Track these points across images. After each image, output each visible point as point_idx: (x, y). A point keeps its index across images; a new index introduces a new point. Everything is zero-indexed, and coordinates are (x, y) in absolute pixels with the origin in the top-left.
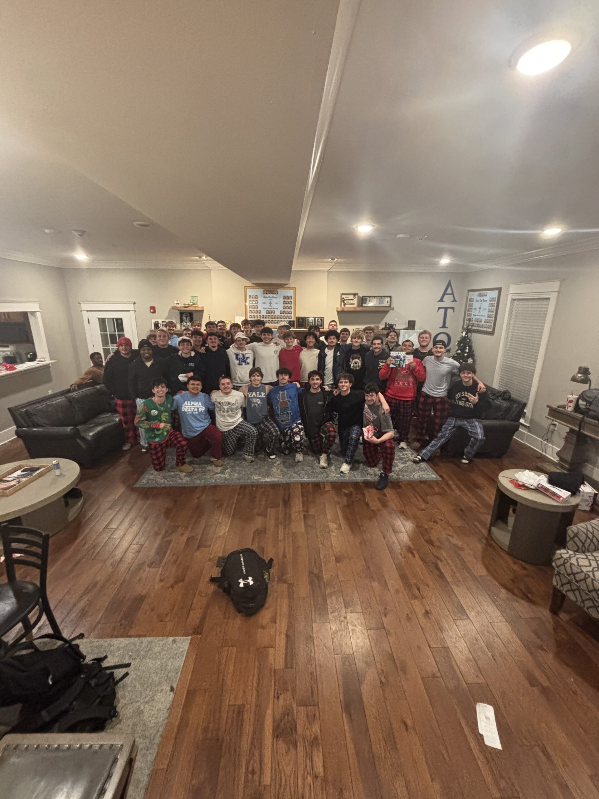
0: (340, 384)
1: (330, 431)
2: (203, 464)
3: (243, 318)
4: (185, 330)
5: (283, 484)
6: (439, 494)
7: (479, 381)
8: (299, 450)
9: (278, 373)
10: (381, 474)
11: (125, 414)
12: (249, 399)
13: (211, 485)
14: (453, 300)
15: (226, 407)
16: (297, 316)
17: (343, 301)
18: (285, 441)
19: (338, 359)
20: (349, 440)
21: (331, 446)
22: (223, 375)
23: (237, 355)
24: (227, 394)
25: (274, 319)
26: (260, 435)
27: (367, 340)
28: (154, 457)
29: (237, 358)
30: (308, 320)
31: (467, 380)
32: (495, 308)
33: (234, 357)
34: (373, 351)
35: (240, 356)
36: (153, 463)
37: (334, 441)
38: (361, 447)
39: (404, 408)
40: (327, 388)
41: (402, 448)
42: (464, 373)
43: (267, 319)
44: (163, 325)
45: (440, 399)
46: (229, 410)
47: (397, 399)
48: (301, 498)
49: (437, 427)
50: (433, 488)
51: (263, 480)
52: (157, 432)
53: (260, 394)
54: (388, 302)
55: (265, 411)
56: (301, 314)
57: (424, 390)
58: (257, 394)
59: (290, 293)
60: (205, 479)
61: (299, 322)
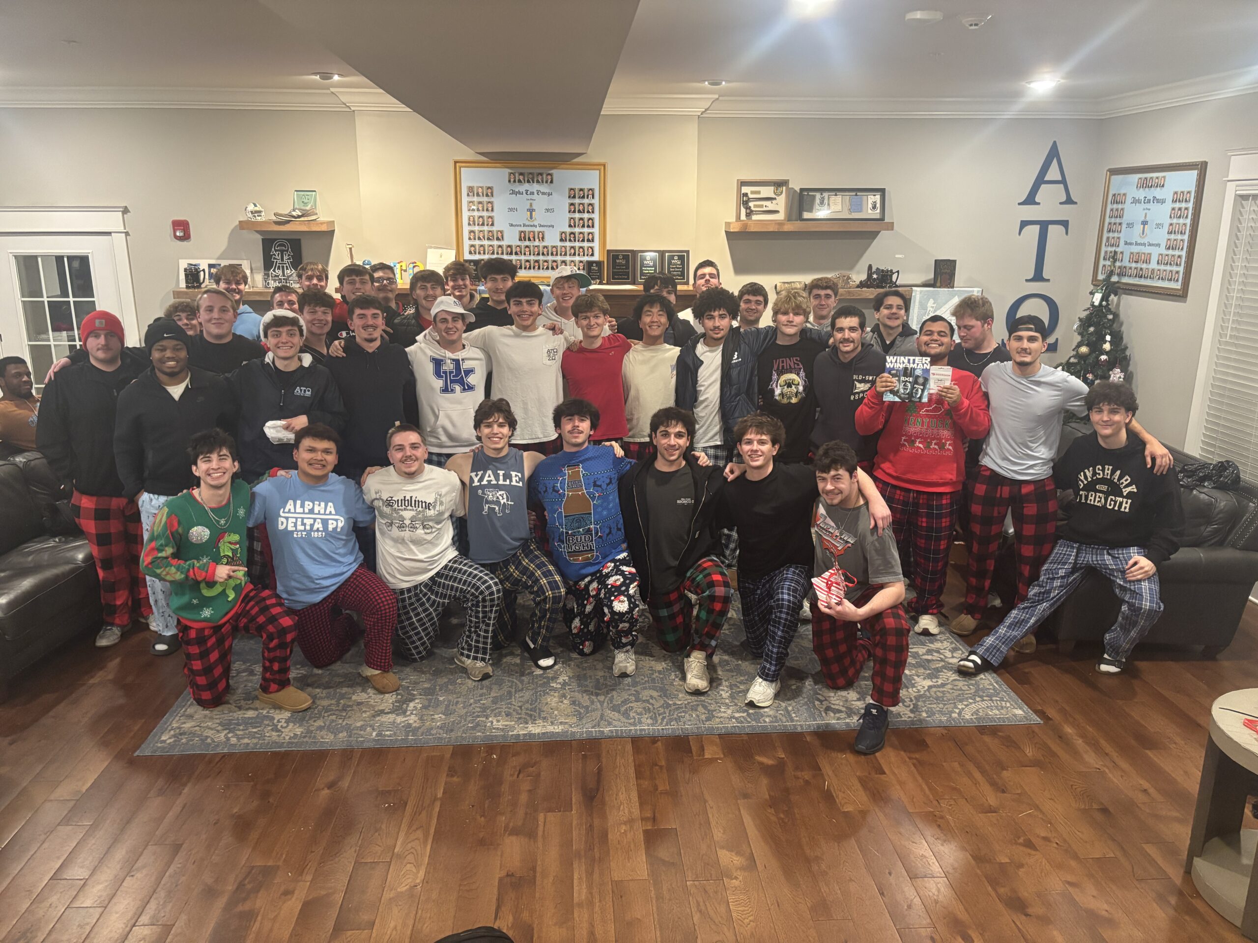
0: (746, 448)
1: (711, 584)
2: (340, 685)
3: (450, 257)
4: (278, 290)
5: (580, 741)
6: (1036, 763)
7: (1147, 436)
8: (624, 640)
9: (559, 416)
10: (868, 708)
11: (102, 540)
12: (473, 490)
13: (366, 745)
14: (1064, 199)
15: (408, 514)
16: (609, 247)
17: (746, 204)
18: (581, 613)
19: (734, 373)
20: (772, 607)
21: (718, 626)
22: (397, 423)
23: (438, 363)
24: (411, 476)
25: (541, 258)
26: (509, 596)
27: (819, 318)
28: (197, 665)
29: (438, 373)
30: (643, 259)
31: (1108, 431)
32: (1188, 221)
33: (430, 367)
34: (835, 349)
35: (449, 366)
36: (194, 685)
37: (723, 613)
38: (807, 631)
39: (929, 516)
40: (704, 460)
41: (926, 633)
42: (1101, 411)
43: (523, 258)
44: (211, 275)
45: (1031, 488)
46: (418, 524)
47: (908, 491)
48: (633, 781)
49: (1026, 570)
50: (1019, 748)
51: (520, 730)
52: (207, 593)
53: (507, 476)
54: (874, 207)
55: (524, 526)
56: (618, 241)
57: (986, 461)
58: (497, 477)
59: (590, 180)
60: (348, 728)
61: (615, 264)
